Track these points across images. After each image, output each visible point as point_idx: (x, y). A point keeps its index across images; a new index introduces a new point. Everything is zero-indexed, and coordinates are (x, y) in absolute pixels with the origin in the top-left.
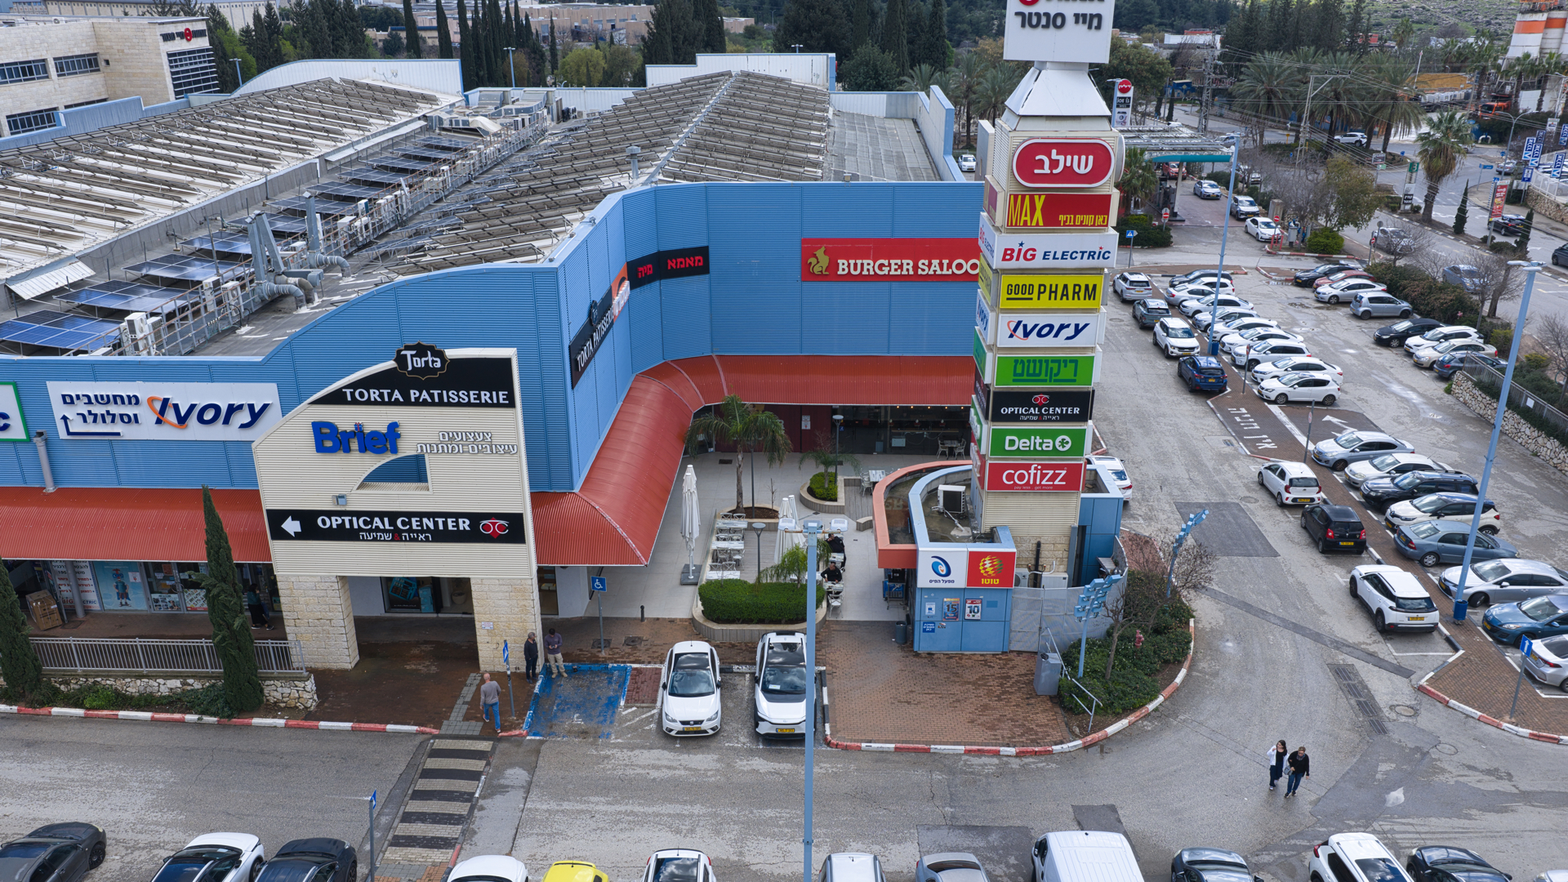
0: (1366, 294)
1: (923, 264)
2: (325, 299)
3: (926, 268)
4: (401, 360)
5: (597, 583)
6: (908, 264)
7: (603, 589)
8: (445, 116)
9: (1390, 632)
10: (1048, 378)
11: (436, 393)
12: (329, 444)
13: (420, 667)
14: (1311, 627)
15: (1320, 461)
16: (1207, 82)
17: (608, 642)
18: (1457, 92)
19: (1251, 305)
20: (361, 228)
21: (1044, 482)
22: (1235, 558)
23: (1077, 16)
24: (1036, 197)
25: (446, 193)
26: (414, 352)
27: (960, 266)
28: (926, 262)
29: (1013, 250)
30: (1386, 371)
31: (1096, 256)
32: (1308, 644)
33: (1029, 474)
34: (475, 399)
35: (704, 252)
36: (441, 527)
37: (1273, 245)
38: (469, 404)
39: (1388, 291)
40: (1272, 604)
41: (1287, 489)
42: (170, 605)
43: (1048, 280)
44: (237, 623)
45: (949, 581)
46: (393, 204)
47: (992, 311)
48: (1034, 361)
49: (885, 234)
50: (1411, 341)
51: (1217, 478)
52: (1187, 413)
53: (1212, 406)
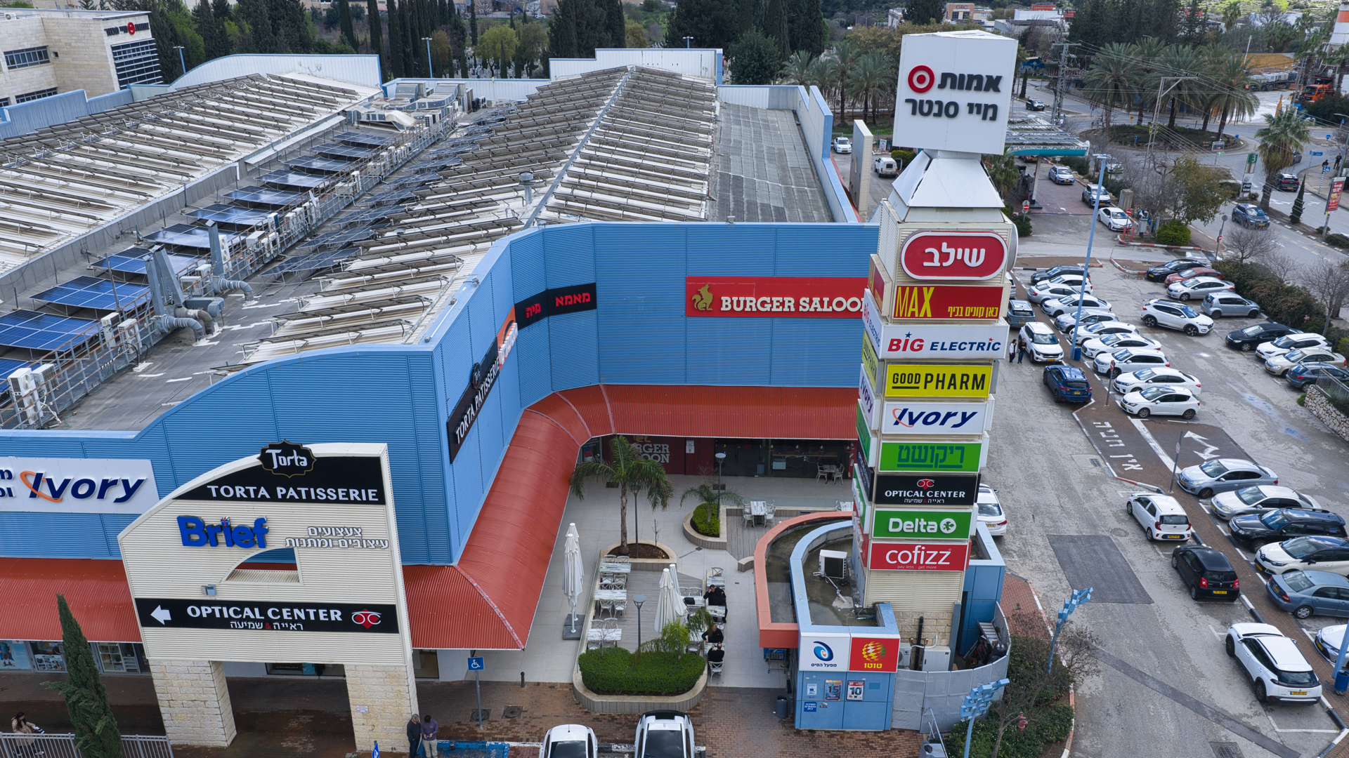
0: (1217, 296)
1: (804, 302)
2: (226, 327)
3: (807, 306)
4: (265, 458)
5: (474, 663)
6: (790, 302)
7: (481, 668)
8: (363, 111)
9: (1270, 704)
10: (933, 464)
11: (303, 490)
12: (195, 537)
13: (297, 745)
14: (1191, 694)
15: (1186, 488)
16: (1061, 73)
17: (486, 713)
18: (1281, 74)
19: (1109, 305)
20: (268, 245)
21: (927, 562)
22: (1109, 605)
23: (971, 106)
24: (925, 290)
25: (357, 197)
26: (279, 451)
27: (840, 304)
28: (807, 300)
29: (899, 341)
30: (1240, 378)
31: (985, 347)
32: (1190, 715)
33: (913, 555)
34: (343, 496)
35: (591, 289)
36: (312, 618)
37: (1125, 237)
38: (337, 501)
39: (1236, 290)
40: (1148, 664)
41: (1157, 526)
42: (54, 665)
43: (935, 370)
44: (98, 728)
45: (832, 665)
46: (303, 216)
47: (877, 396)
48: (920, 447)
49: (767, 273)
50: (1264, 347)
51: (1086, 506)
52: (1054, 427)
53: (1078, 419)
